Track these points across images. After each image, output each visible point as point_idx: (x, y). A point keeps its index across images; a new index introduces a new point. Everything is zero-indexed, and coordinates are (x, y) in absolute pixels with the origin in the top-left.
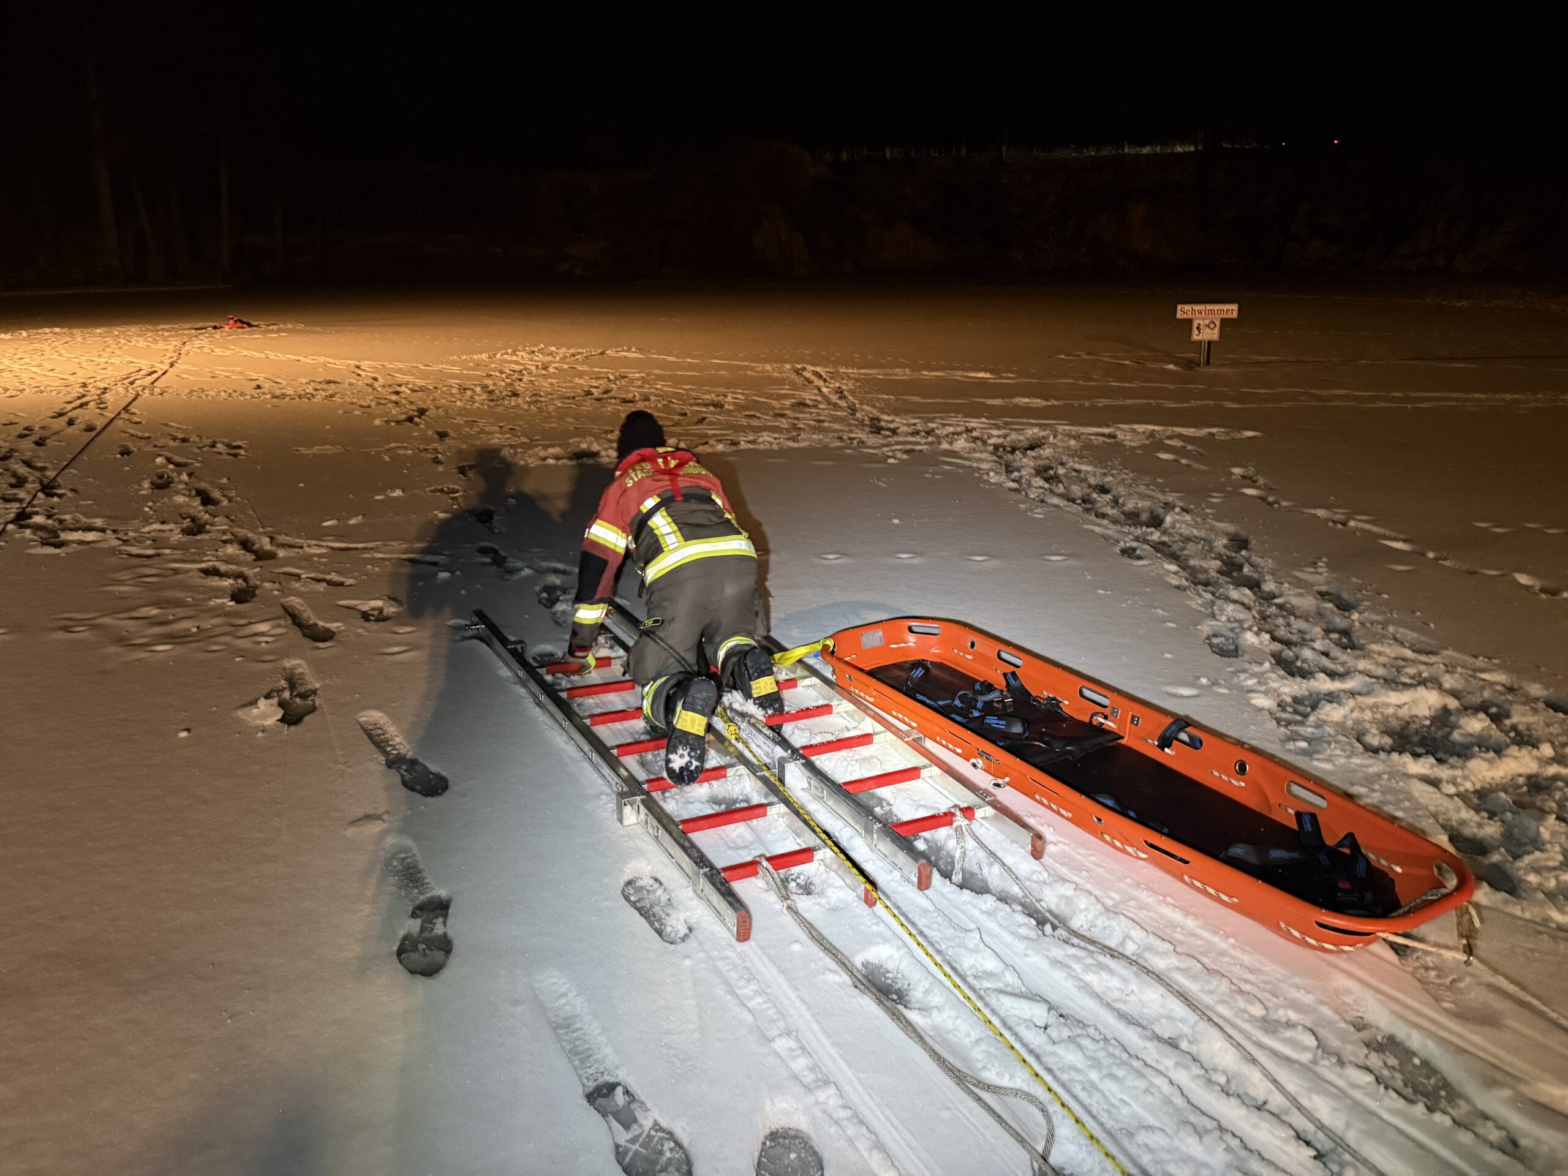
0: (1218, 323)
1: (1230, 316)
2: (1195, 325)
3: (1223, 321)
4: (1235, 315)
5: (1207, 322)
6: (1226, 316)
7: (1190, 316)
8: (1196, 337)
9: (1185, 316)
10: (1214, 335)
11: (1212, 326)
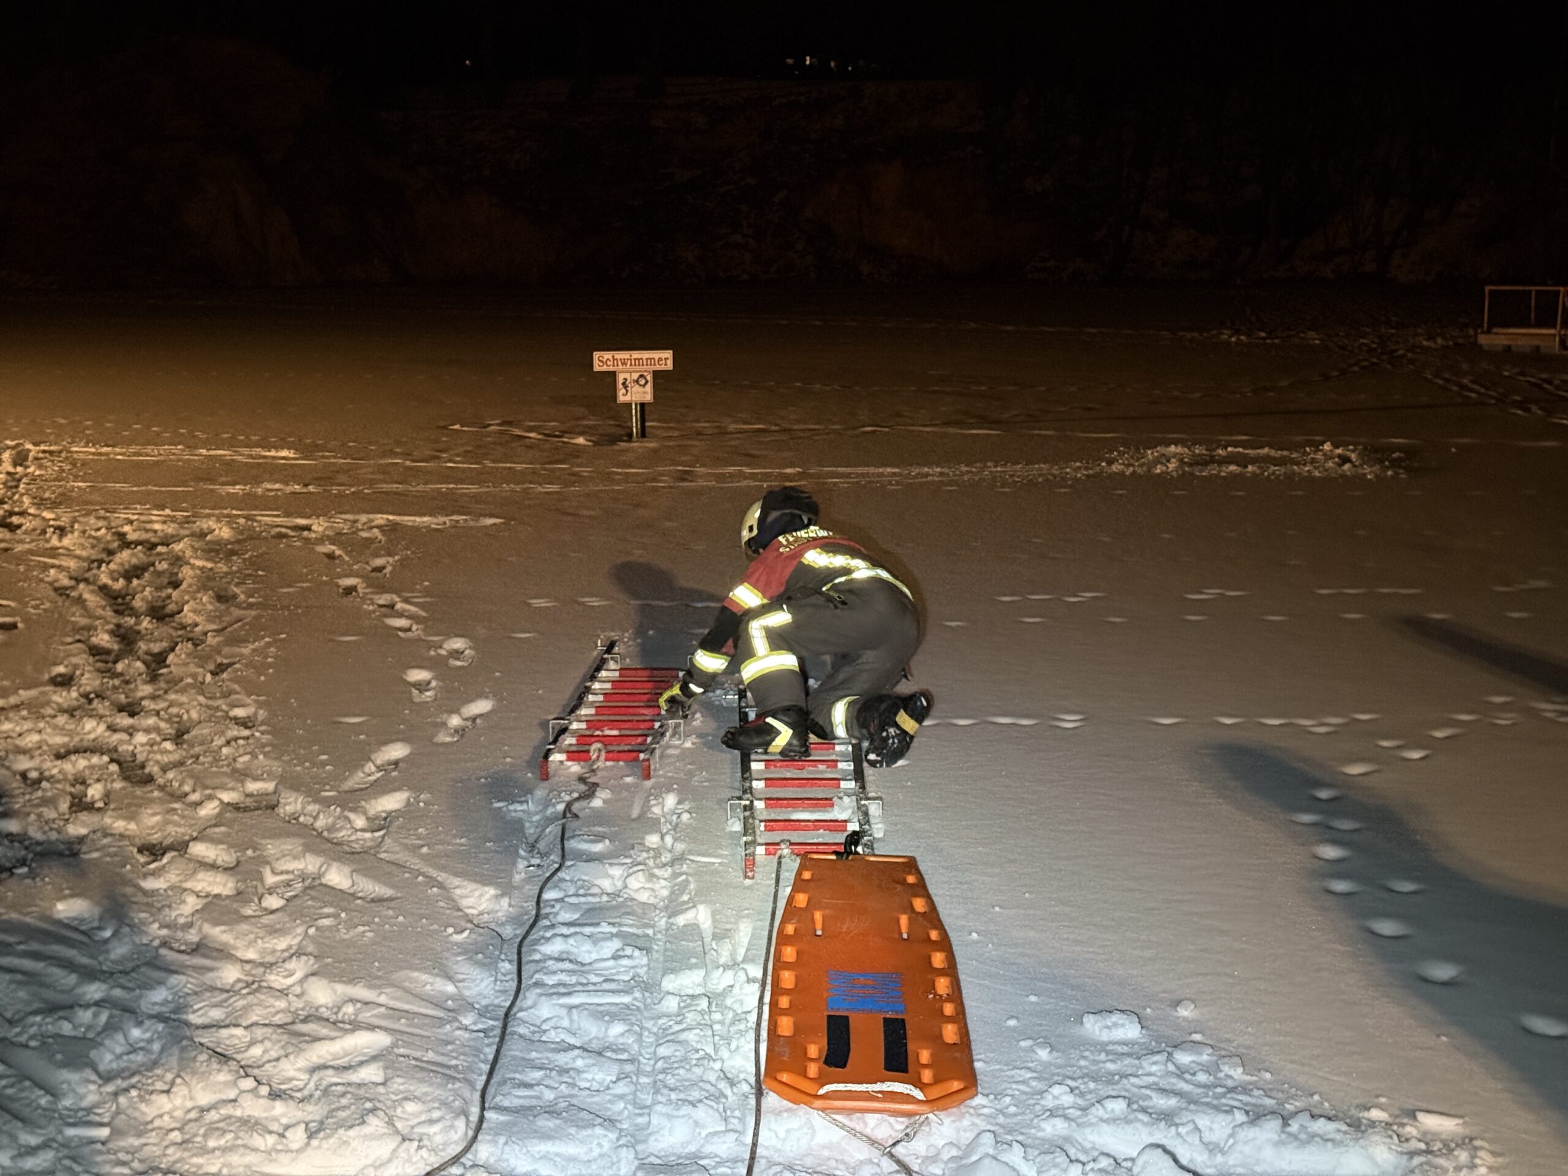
0: (649, 377)
1: (663, 368)
2: (620, 380)
3: (656, 374)
4: (670, 366)
5: (635, 376)
6: (658, 368)
7: (611, 369)
8: (622, 398)
9: (605, 368)
10: (646, 394)
11: (642, 382)
